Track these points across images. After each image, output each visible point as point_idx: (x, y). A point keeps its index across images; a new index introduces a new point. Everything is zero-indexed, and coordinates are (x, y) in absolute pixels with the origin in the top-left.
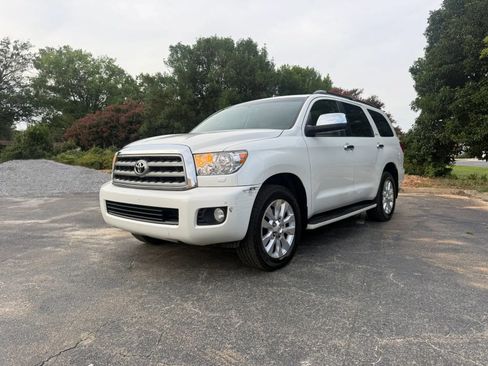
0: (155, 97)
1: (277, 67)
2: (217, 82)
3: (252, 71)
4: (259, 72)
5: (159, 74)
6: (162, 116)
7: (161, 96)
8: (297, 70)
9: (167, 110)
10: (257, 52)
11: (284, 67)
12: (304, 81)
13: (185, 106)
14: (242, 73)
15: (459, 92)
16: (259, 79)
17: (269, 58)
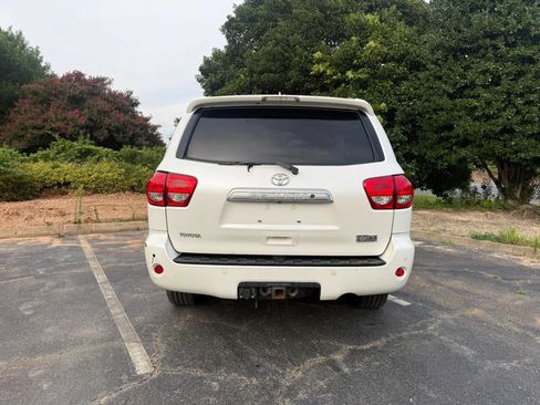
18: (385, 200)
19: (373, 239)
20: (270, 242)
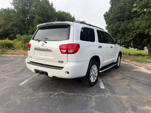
0: (6, 17)
1: (57, 11)
2: (34, 14)
3: (47, 11)
4: (50, 11)
5: (9, 8)
6: (9, 25)
7: (9, 17)
8: (64, 13)
9: (11, 23)
10: (49, 4)
11: (59, 11)
12: (66, 17)
13: (19, 22)
14: (43, 11)
15: (123, 24)
16: (50, 14)
17: (54, 7)
18: (65, 51)
19: (62, 62)
20: (42, 60)
